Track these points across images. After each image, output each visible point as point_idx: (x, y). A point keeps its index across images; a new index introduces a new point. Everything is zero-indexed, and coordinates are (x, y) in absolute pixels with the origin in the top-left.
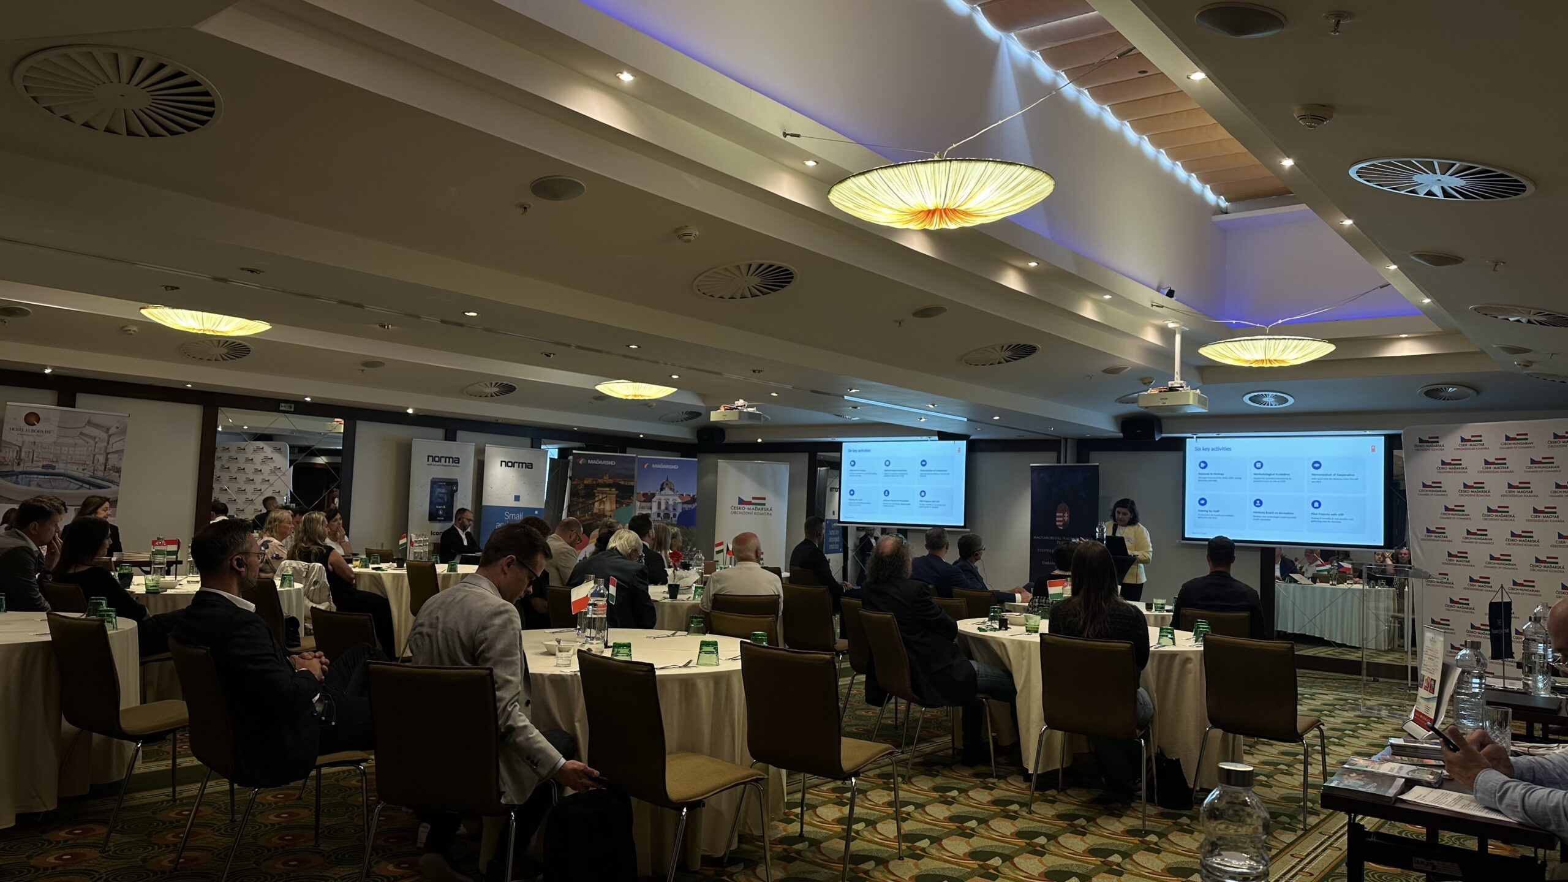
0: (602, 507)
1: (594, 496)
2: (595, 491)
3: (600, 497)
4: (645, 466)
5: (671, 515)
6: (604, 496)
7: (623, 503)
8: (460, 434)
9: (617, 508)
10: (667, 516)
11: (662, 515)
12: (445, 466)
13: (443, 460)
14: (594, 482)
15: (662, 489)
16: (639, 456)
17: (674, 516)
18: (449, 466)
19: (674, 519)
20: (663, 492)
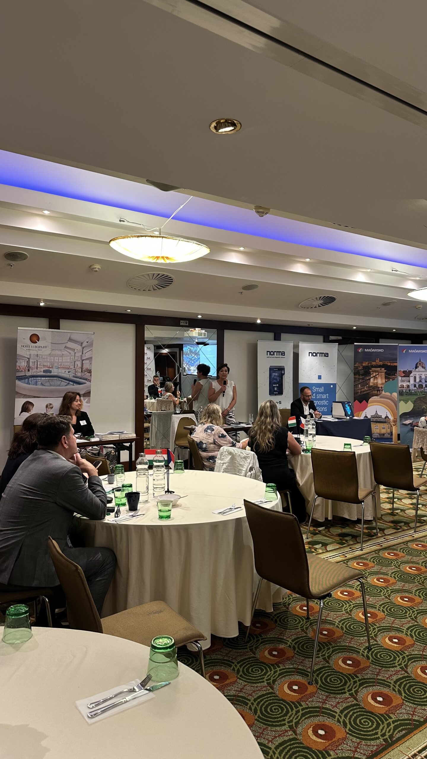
0: (376, 381)
1: (369, 374)
2: (370, 371)
3: (374, 375)
4: (404, 352)
5: (424, 386)
6: (377, 373)
7: (389, 378)
8: (283, 336)
9: (386, 381)
10: (421, 386)
11: (417, 386)
12: (277, 357)
13: (275, 353)
14: (370, 365)
15: (416, 368)
16: (399, 345)
18: (279, 357)
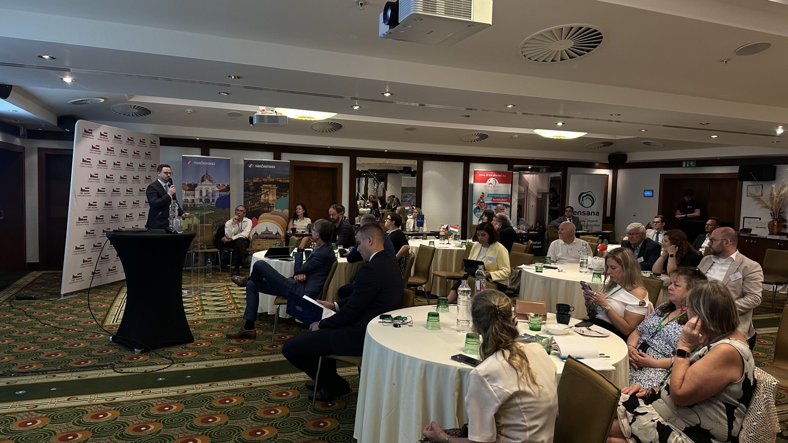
0: (267, 198)
1: (260, 191)
2: (261, 187)
3: (265, 192)
5: (211, 200)
6: (268, 190)
9: (277, 198)
10: (207, 201)
11: (203, 200)
14: (260, 181)
15: (202, 181)
17: (213, 201)
19: (213, 203)
20: (203, 183)
